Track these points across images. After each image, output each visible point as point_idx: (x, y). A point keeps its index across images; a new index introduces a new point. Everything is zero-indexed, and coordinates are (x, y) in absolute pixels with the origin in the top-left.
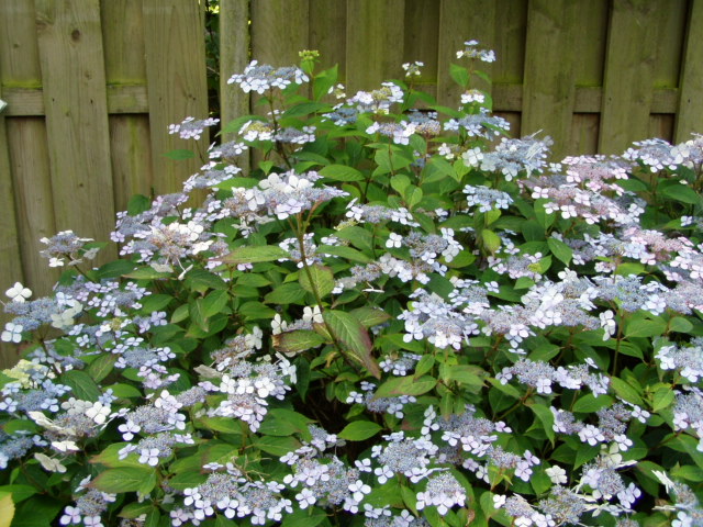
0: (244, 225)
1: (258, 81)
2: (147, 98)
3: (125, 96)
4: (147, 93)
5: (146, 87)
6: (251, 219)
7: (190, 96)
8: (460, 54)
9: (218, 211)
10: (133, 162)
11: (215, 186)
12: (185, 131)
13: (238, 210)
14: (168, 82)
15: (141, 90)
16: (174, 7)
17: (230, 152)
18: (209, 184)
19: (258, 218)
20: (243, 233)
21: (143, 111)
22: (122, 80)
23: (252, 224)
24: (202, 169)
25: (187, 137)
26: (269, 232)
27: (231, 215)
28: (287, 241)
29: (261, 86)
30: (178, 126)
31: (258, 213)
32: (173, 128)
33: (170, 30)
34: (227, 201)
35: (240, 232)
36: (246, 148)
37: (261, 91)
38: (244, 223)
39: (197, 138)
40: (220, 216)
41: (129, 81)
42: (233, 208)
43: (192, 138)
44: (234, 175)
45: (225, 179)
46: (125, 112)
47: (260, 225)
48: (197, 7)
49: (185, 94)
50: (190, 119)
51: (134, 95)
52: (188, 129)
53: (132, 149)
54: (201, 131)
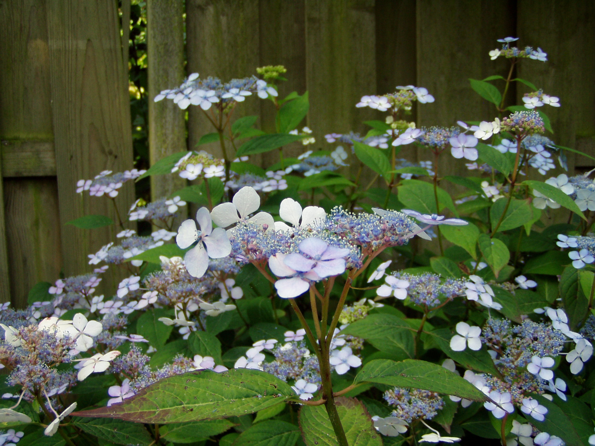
0: (181, 319)
1: (201, 93)
2: (54, 157)
3: (24, 154)
4: (54, 150)
5: (53, 142)
6: (193, 308)
7: (111, 153)
8: (494, 54)
9: (135, 296)
10: (37, 240)
11: (135, 257)
12: (97, 186)
13: (172, 293)
14: (81, 136)
15: (47, 146)
16: (89, 40)
17: (160, 211)
18: (127, 255)
19: (205, 304)
20: (182, 331)
21: (49, 174)
22: (23, 135)
23: (194, 316)
24: (120, 235)
25: (100, 194)
26: (224, 327)
27: (160, 302)
28: (259, 345)
29: (206, 98)
30: (89, 182)
31: (205, 297)
32: (82, 185)
33: (84, 69)
34: (151, 277)
35: (176, 329)
36: (183, 204)
37: (206, 106)
38: (181, 314)
39: (114, 194)
40: (142, 304)
41: (31, 136)
42: (163, 290)
43: (106, 195)
44: (166, 243)
45: (152, 247)
46: (25, 174)
47: (208, 318)
48: (118, 41)
49: (103, 151)
50: (107, 172)
51: (38, 153)
52: (102, 184)
53: (36, 224)
54: (119, 185)
